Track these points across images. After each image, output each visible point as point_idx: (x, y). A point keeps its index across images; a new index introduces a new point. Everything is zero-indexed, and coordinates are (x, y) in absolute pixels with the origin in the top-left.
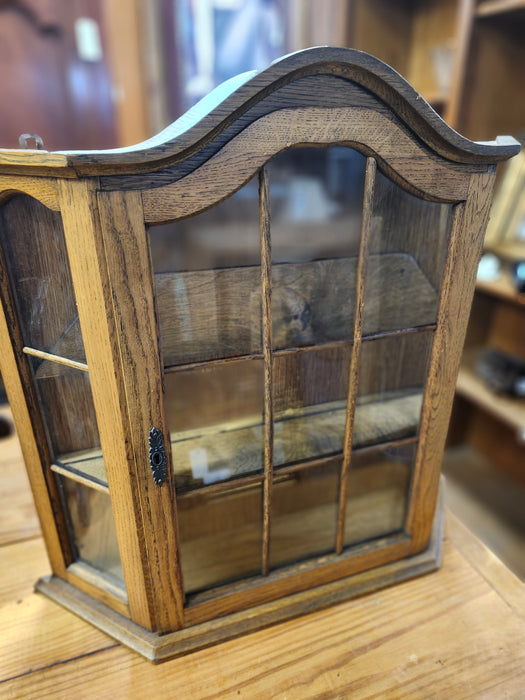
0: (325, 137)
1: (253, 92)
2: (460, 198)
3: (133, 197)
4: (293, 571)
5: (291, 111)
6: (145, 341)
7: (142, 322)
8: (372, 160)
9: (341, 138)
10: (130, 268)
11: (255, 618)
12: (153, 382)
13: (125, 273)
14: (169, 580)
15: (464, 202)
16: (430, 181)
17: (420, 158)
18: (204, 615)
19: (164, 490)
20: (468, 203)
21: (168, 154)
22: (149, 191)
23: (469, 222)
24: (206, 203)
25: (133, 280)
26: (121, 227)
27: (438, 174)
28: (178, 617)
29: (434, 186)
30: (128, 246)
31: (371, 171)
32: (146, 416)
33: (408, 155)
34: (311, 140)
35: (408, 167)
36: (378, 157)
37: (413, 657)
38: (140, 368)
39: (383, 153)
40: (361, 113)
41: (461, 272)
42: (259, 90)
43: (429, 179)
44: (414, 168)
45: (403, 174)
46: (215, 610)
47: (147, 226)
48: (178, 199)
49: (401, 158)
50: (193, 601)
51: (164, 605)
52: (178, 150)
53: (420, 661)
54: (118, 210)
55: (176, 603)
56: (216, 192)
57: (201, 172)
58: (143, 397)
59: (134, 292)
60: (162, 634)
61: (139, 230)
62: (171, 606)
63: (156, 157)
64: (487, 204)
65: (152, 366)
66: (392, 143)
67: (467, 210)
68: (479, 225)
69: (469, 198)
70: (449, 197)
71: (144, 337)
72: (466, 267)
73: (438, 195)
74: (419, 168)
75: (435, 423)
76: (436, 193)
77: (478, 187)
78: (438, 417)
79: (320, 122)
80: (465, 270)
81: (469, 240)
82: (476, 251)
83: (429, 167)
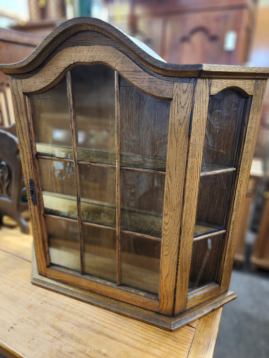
0: (88, 59)
2: (169, 97)
3: (19, 81)
5: (72, 48)
6: (26, 141)
7: (24, 132)
9: (95, 60)
10: (19, 109)
12: (29, 158)
15: (171, 99)
16: (147, 85)
17: (139, 72)
19: (36, 207)
20: (174, 100)
22: (24, 80)
23: (176, 112)
24: (42, 86)
25: (20, 114)
26: (16, 93)
27: (151, 81)
28: (44, 270)
29: (149, 88)
30: (18, 101)
32: (28, 172)
33: (131, 70)
34: (82, 61)
35: (132, 76)
38: (25, 151)
39: (118, 68)
40: (104, 48)
44: (136, 77)
45: (130, 80)
47: (24, 93)
49: (128, 71)
54: (15, 86)
55: (43, 262)
56: (45, 82)
58: (27, 164)
59: (21, 120)
61: (21, 95)
63: (20, 66)
64: (188, 101)
65: (28, 151)
66: (122, 63)
67: (173, 105)
68: (184, 114)
69: (174, 97)
70: (161, 95)
71: (25, 139)
72: (177, 140)
73: (153, 93)
74: (139, 77)
75: (167, 233)
76: (151, 92)
77: (180, 91)
78: (169, 231)
79: (85, 53)
80: (177, 142)
81: (177, 124)
82: (183, 131)
83: (145, 77)
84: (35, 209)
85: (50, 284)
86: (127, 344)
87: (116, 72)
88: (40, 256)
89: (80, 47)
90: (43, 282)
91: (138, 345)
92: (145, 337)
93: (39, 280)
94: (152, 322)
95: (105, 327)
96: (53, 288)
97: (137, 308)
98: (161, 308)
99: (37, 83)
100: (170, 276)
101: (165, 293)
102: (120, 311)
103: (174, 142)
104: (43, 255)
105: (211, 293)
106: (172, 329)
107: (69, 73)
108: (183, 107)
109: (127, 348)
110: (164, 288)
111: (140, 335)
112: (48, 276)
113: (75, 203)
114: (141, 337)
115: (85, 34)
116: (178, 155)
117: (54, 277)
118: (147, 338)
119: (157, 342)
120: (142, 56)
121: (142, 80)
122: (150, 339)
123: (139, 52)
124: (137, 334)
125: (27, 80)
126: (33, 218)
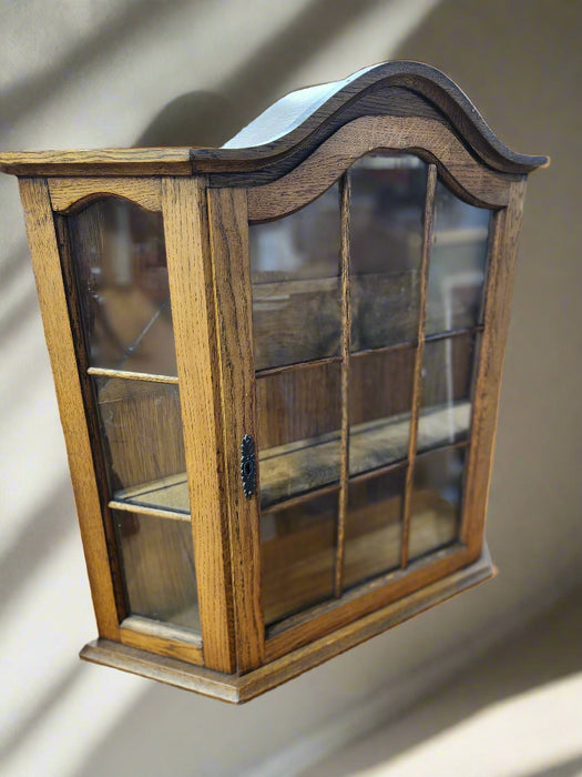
1: (348, 97)
2: (503, 204)
3: (240, 194)
4: (364, 590)
5: (373, 118)
6: (243, 342)
7: (241, 323)
8: (433, 166)
9: (412, 145)
11: (333, 644)
13: (229, 271)
14: (253, 607)
15: (505, 207)
16: (480, 188)
17: (473, 166)
18: (285, 646)
19: (253, 503)
20: (508, 209)
21: (276, 152)
22: (254, 189)
23: (510, 226)
24: (300, 202)
25: (236, 279)
26: (228, 224)
27: (486, 181)
28: (259, 651)
29: (483, 192)
30: (233, 243)
31: (432, 176)
33: (462, 162)
34: (388, 145)
35: (463, 173)
36: (439, 164)
38: (237, 370)
39: (444, 160)
40: (427, 123)
41: (505, 275)
42: (352, 95)
43: (478, 186)
44: (468, 174)
45: (459, 179)
46: (294, 640)
47: (250, 223)
48: (279, 198)
49: (458, 165)
50: (272, 632)
51: (247, 638)
52: (284, 148)
54: (226, 207)
55: (257, 634)
56: (310, 191)
57: (298, 172)
58: (238, 401)
59: (236, 290)
60: (243, 674)
61: (244, 227)
62: (253, 639)
66: (450, 150)
67: (508, 215)
69: (509, 203)
74: (472, 175)
77: (516, 194)
79: (394, 129)
81: (509, 244)
82: (515, 254)
83: (478, 174)
84: (248, 510)
99: (289, 194)
108: (517, 219)
121: (475, 180)
125: (264, 189)
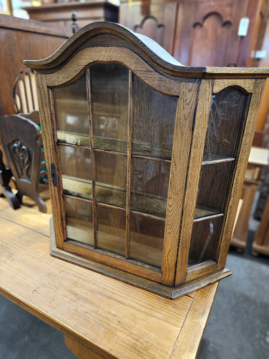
0: (105, 59)
2: (176, 94)
3: (44, 76)
5: (92, 48)
6: (48, 129)
7: (47, 122)
9: (112, 60)
10: (44, 101)
12: (51, 145)
13: (42, 103)
15: (178, 96)
16: (157, 83)
17: (151, 71)
19: (56, 188)
20: (180, 97)
22: (48, 75)
23: (182, 108)
24: (65, 81)
25: (44, 106)
26: (41, 86)
27: (161, 80)
28: (62, 244)
29: (159, 86)
30: (43, 94)
32: (50, 157)
33: (144, 69)
34: (100, 60)
35: (144, 75)
37: (113, 312)
38: (47, 138)
39: (132, 68)
40: (120, 49)
45: (143, 78)
47: (48, 87)
48: (56, 79)
49: (141, 71)
52: (51, 61)
53: (114, 315)
54: (40, 80)
55: (61, 237)
58: (49, 150)
59: (45, 110)
61: (46, 88)
63: (45, 63)
64: (193, 99)
65: (50, 139)
66: (136, 63)
67: (180, 101)
68: (189, 111)
69: (181, 95)
70: (169, 93)
71: (48, 127)
72: (182, 132)
73: (162, 91)
74: (150, 76)
75: (171, 214)
76: (160, 90)
77: (186, 89)
78: (172, 211)
79: (103, 52)
80: (182, 134)
81: (182, 118)
82: (187, 125)
83: (156, 76)
84: (55, 190)
85: (66, 256)
86: (133, 308)
87: (130, 71)
88: (59, 232)
89: (99, 47)
90: (61, 254)
91: (143, 309)
92: (149, 303)
93: (57, 253)
94: (155, 291)
95: (114, 293)
96: (69, 260)
97: (142, 279)
98: (163, 279)
99: (59, 78)
100: (172, 251)
101: (167, 267)
102: (128, 281)
103: (180, 135)
104: (61, 230)
105: (208, 269)
106: (173, 297)
107: (88, 70)
108: (188, 104)
109: (134, 311)
110: (166, 262)
111: (145, 301)
112: (65, 249)
113: (91, 186)
114: (145, 303)
115: (104, 37)
116: (183, 146)
117: (70, 250)
118: (151, 304)
119: (159, 307)
120: (154, 58)
121: (153, 79)
122: (153, 305)
123: (151, 54)
124: (143, 300)
125: (51, 75)
126: (53, 197)
